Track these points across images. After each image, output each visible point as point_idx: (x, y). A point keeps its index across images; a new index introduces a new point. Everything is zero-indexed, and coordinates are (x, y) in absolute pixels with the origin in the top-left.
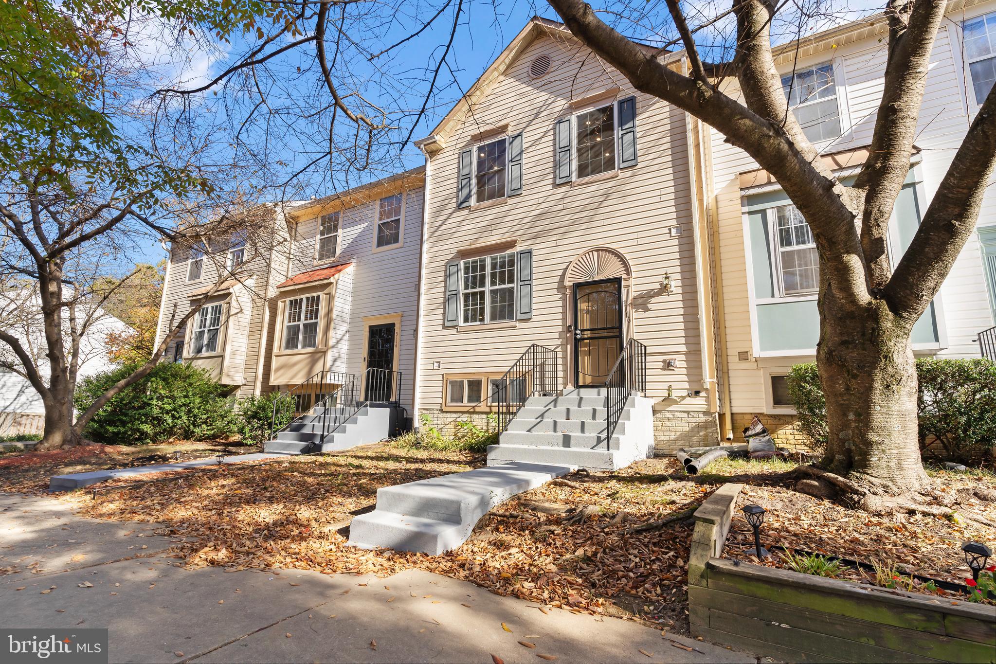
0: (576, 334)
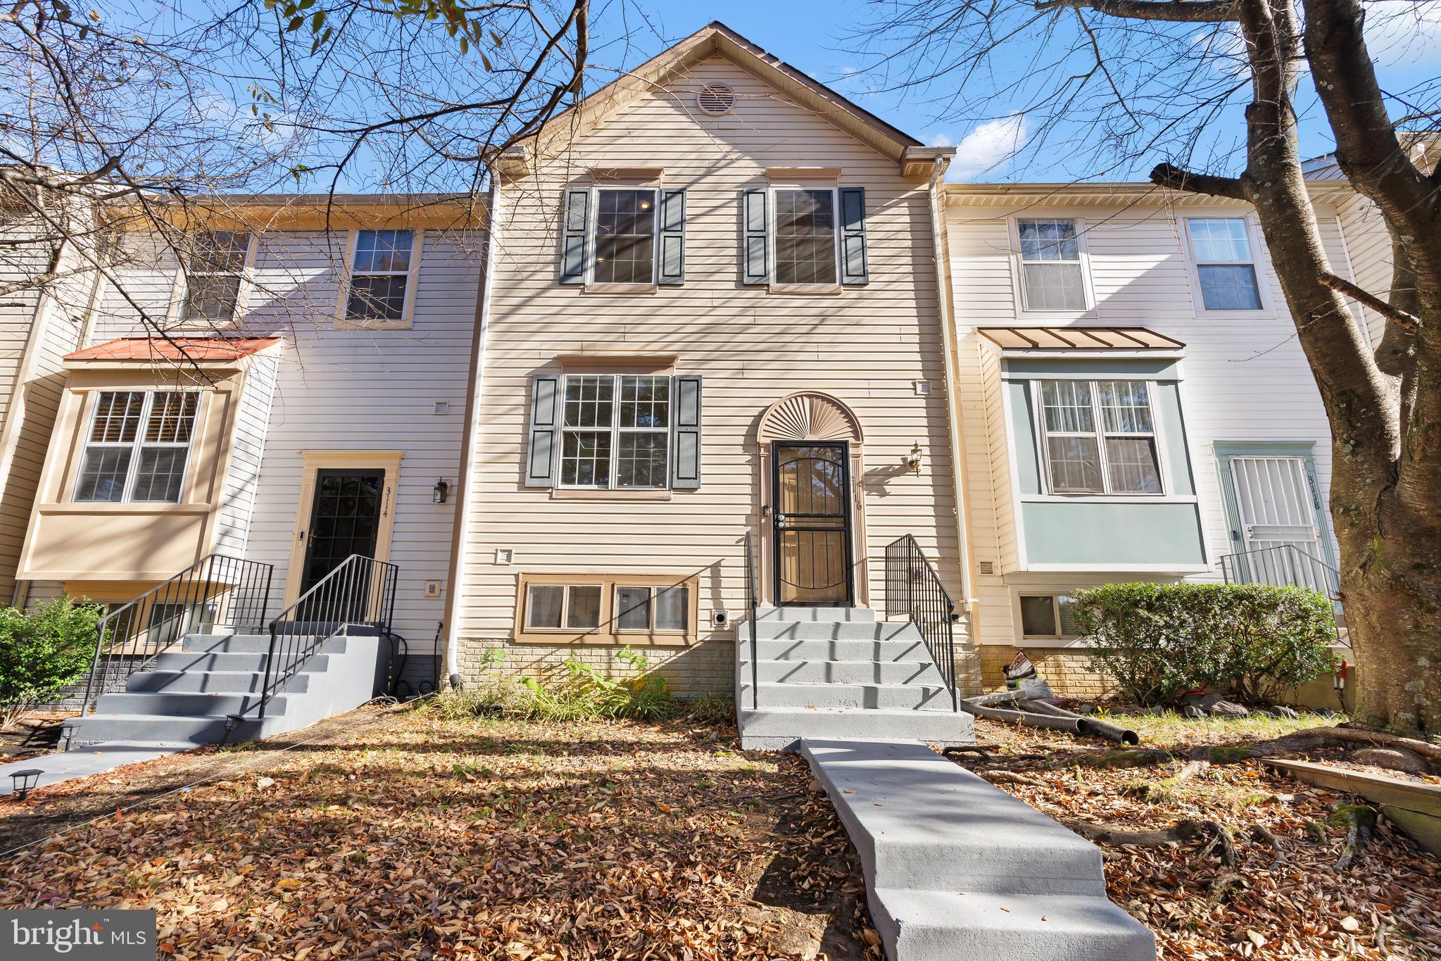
0: (778, 521)
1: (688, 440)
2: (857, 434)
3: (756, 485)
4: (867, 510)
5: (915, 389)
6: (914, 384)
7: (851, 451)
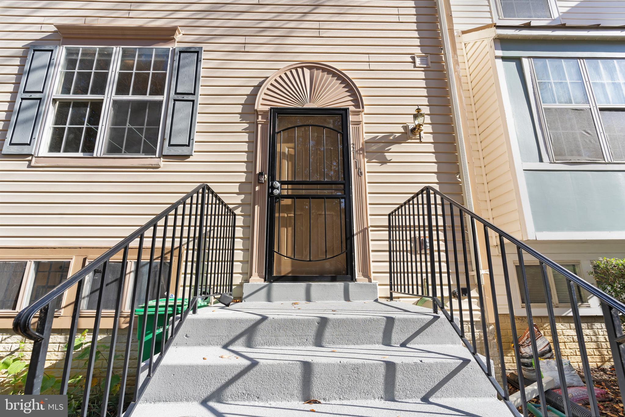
0: (273, 188)
1: (183, 109)
2: (357, 101)
3: (252, 153)
4: (368, 177)
5: (414, 62)
6: (413, 58)
7: (351, 118)
